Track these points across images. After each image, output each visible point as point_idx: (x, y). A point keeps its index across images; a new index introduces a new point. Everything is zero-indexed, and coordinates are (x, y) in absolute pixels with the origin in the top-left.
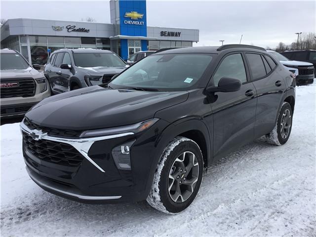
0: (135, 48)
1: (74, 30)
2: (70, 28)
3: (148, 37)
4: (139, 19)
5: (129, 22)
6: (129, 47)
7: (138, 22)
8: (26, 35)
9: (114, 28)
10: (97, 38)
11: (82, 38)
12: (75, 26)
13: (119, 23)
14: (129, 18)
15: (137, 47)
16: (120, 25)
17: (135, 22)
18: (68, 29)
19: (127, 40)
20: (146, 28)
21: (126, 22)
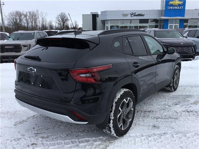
0: (174, 25)
1: (135, 15)
2: (132, 14)
3: (186, 17)
4: (179, 5)
5: (171, 8)
6: (169, 25)
7: (179, 8)
8: (108, 20)
9: (162, 12)
10: (150, 19)
11: (140, 20)
12: (136, 13)
13: (164, 9)
14: (172, 5)
15: (175, 25)
16: (165, 10)
17: (176, 8)
18: (131, 15)
19: (168, 19)
20: (185, 11)
21: (169, 8)
